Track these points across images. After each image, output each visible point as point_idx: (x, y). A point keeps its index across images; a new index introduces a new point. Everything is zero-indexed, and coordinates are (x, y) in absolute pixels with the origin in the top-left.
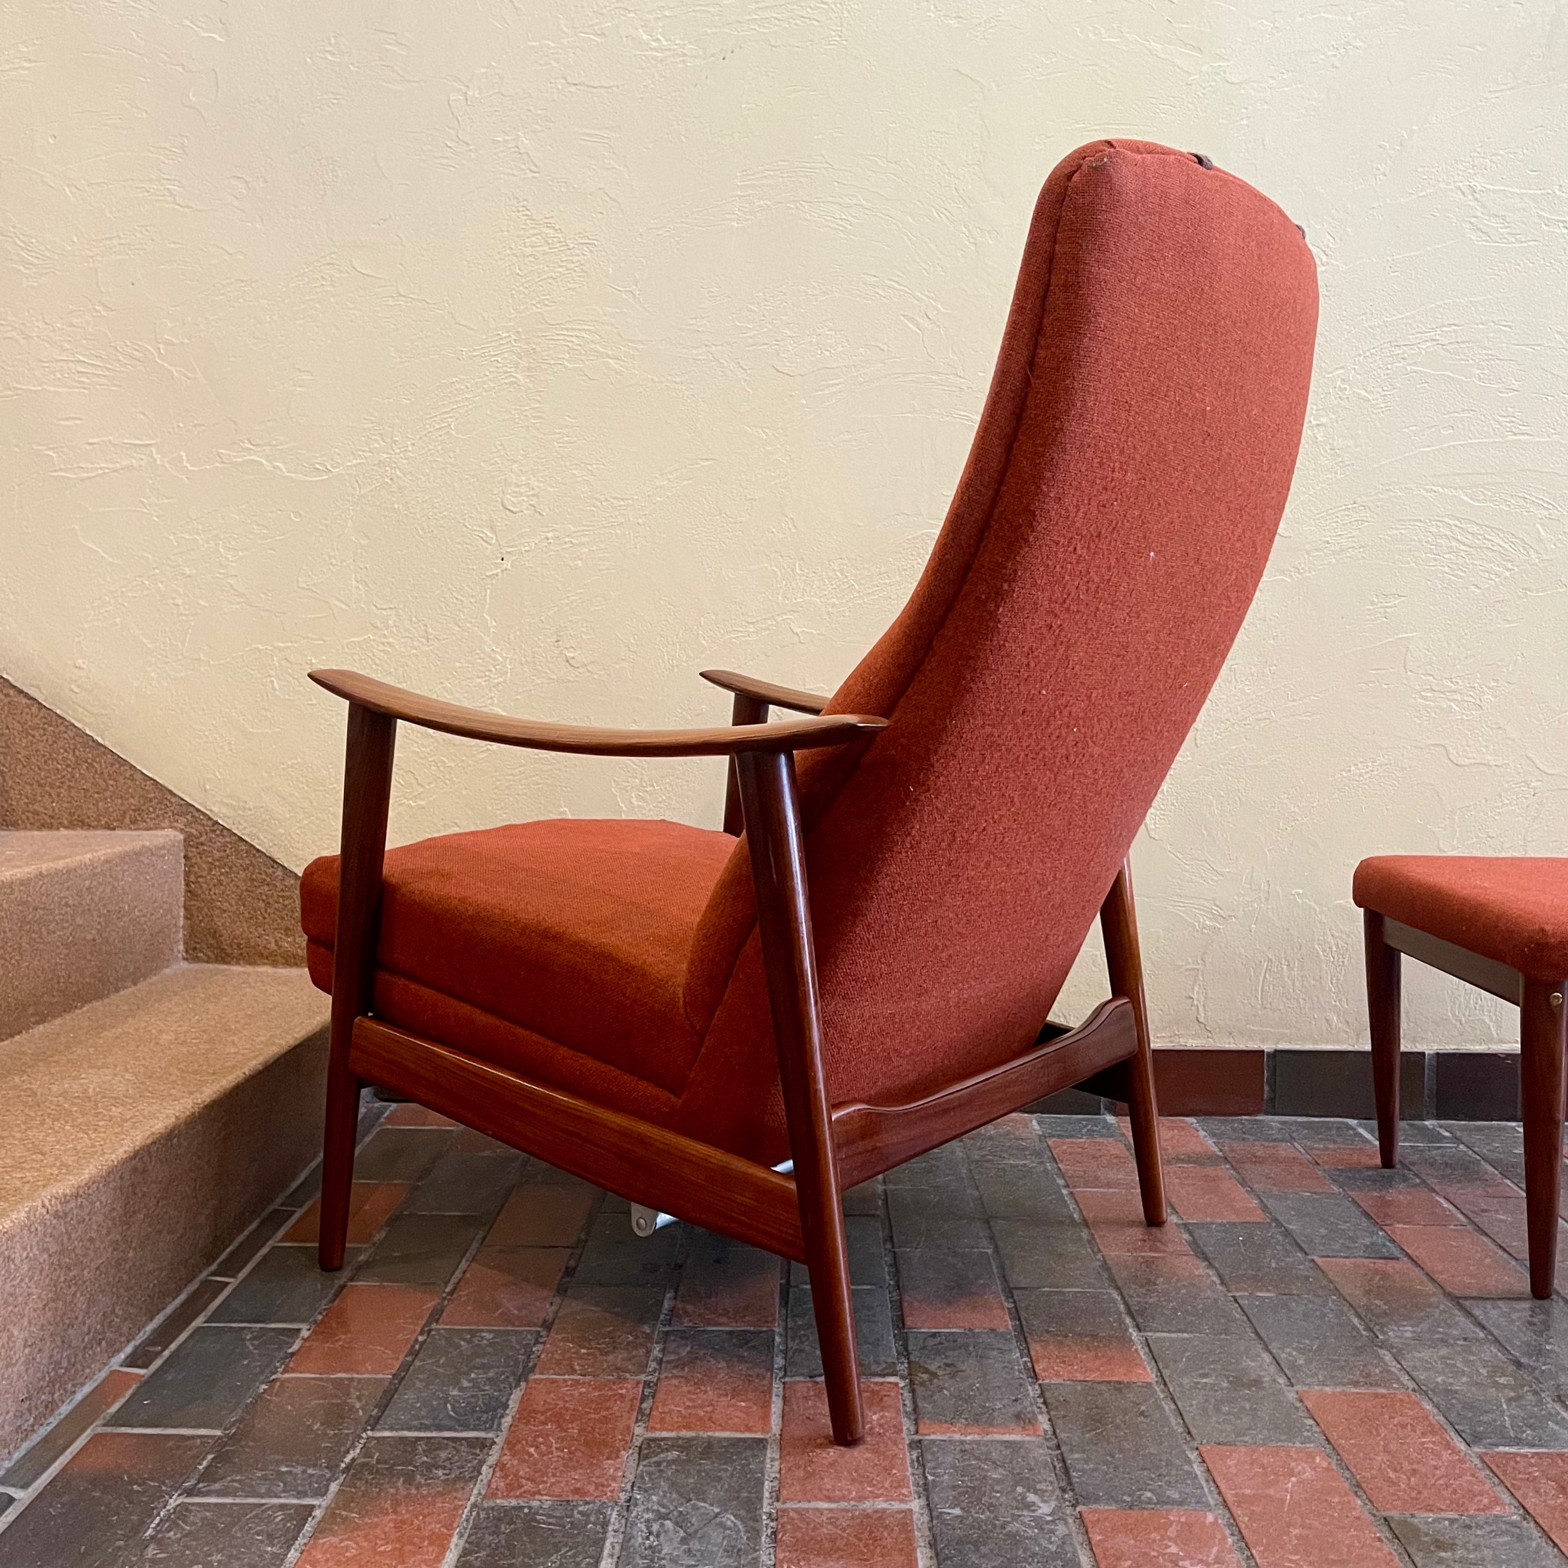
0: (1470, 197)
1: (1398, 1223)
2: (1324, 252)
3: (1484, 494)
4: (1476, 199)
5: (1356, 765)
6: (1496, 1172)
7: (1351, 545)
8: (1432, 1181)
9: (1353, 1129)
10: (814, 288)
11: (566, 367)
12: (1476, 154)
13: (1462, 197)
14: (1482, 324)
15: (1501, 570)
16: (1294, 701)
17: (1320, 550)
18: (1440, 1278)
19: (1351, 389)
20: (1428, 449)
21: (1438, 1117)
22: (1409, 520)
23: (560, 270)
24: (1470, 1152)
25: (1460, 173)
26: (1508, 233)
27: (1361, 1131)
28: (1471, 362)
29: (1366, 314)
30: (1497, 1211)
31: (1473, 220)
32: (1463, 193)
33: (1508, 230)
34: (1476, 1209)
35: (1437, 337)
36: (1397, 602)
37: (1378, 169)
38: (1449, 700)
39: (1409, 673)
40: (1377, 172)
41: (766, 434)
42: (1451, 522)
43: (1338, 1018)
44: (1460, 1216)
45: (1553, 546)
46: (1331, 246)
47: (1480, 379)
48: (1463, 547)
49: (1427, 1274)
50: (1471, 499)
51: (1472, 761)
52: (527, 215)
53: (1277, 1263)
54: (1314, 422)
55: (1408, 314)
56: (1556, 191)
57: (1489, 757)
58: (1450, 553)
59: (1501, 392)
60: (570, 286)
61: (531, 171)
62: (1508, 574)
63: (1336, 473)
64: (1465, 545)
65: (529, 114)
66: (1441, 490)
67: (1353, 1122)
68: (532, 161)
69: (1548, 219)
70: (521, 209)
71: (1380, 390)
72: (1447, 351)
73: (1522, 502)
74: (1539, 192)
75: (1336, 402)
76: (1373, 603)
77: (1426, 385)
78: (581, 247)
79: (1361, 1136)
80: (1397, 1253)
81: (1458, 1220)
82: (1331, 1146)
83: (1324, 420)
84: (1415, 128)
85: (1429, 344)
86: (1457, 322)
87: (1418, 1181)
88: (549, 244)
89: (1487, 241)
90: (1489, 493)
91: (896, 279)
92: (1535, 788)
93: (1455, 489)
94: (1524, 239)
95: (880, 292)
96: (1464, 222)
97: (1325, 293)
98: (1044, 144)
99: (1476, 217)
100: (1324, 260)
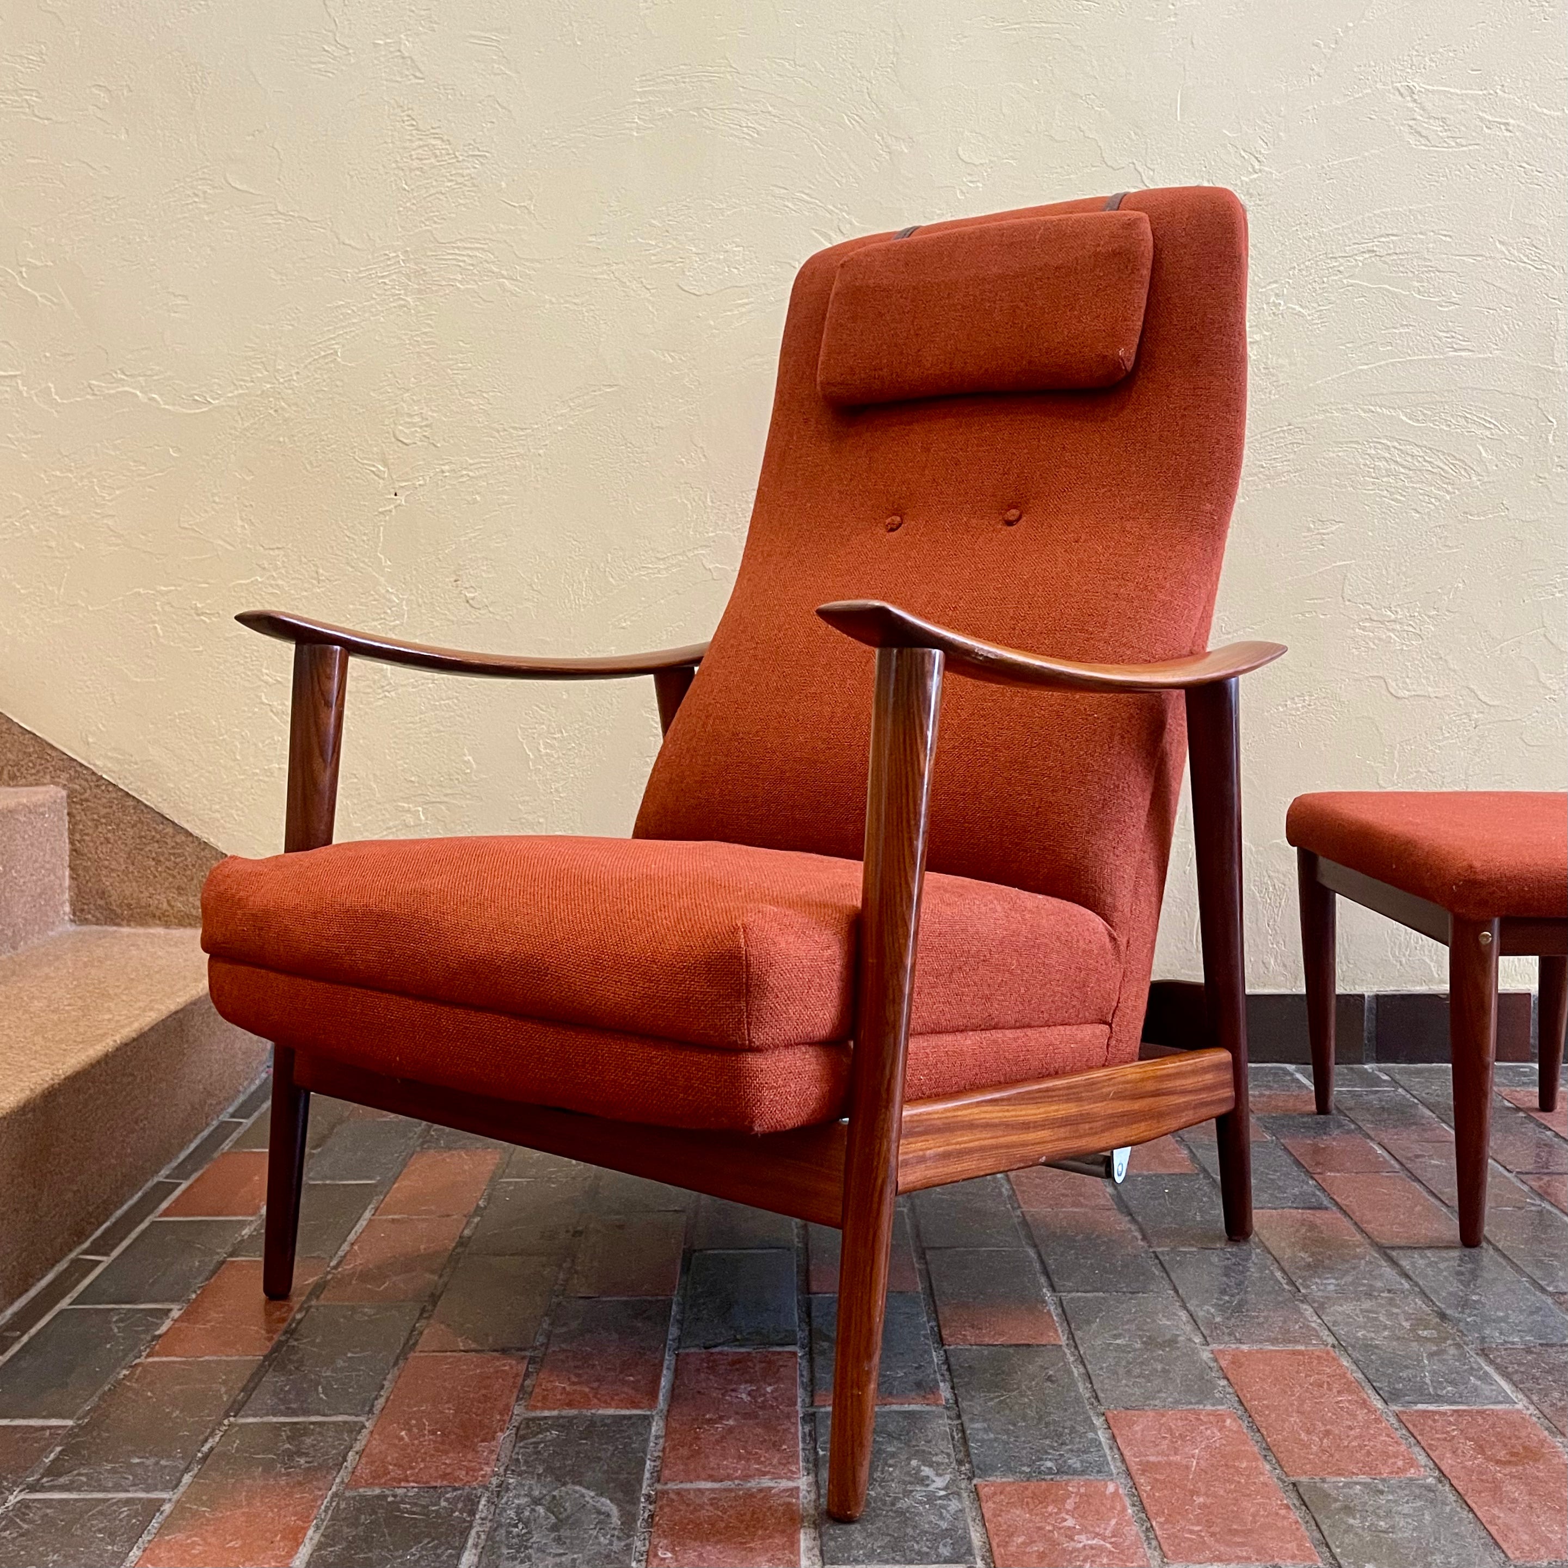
0: (1409, 98)
1: (1330, 1171)
2: (1256, 158)
3: (1424, 414)
4: (1415, 101)
5: (1293, 699)
6: (1434, 1116)
7: (1286, 468)
8: (1367, 1127)
9: (1292, 1075)
10: (720, 201)
11: (458, 288)
12: (1415, 53)
13: (1400, 98)
14: (1421, 233)
15: (1441, 493)
16: (1229, 633)
17: (1256, 475)
18: (1368, 1228)
19: (1285, 304)
20: (1365, 367)
21: (1378, 1061)
22: (1346, 443)
23: (450, 184)
24: (1409, 1096)
25: (1398, 73)
26: (1448, 137)
27: (1299, 1076)
28: (1410, 275)
29: (1300, 224)
30: (1431, 1157)
31: (1411, 123)
32: (1401, 95)
33: (1449, 134)
34: (1410, 1155)
35: (1375, 248)
36: (1334, 528)
37: (1312, 69)
38: (1388, 630)
39: (1347, 603)
40: (1311, 72)
41: (672, 357)
42: (1389, 443)
43: (1276, 961)
44: (1393, 1162)
45: (1495, 468)
46: (1263, 151)
47: (1419, 292)
48: (1402, 470)
49: (1356, 1223)
50: (1410, 419)
51: (1413, 693)
52: (413, 125)
53: (1202, 1217)
55: (1344, 224)
56: (1498, 91)
57: (1430, 689)
58: (1389, 476)
59: (1441, 306)
60: (462, 202)
61: (416, 77)
62: (1448, 497)
63: (1270, 393)
64: (1404, 467)
65: (411, 14)
66: (1379, 410)
67: (1291, 1067)
68: (416, 66)
69: (1489, 121)
70: (405, 118)
71: (1315, 305)
72: (1385, 263)
73: (1463, 422)
74: (1481, 93)
75: (1270, 319)
76: (1309, 530)
77: (1363, 299)
78: (470, 159)
79: (1298, 1081)
80: (1326, 1202)
81: (1392, 1166)
82: (1267, 1093)
83: (1257, 338)
84: (1351, 25)
85: (1367, 256)
86: (1395, 232)
87: (1353, 1126)
88: (437, 156)
89: (1426, 145)
90: (1429, 413)
91: (807, 191)
92: (1476, 720)
93: (1394, 409)
94: (1464, 143)
95: (790, 205)
96: (1403, 125)
97: (1258, 202)
98: (961, 44)
99: (1414, 119)
100: (1257, 167)
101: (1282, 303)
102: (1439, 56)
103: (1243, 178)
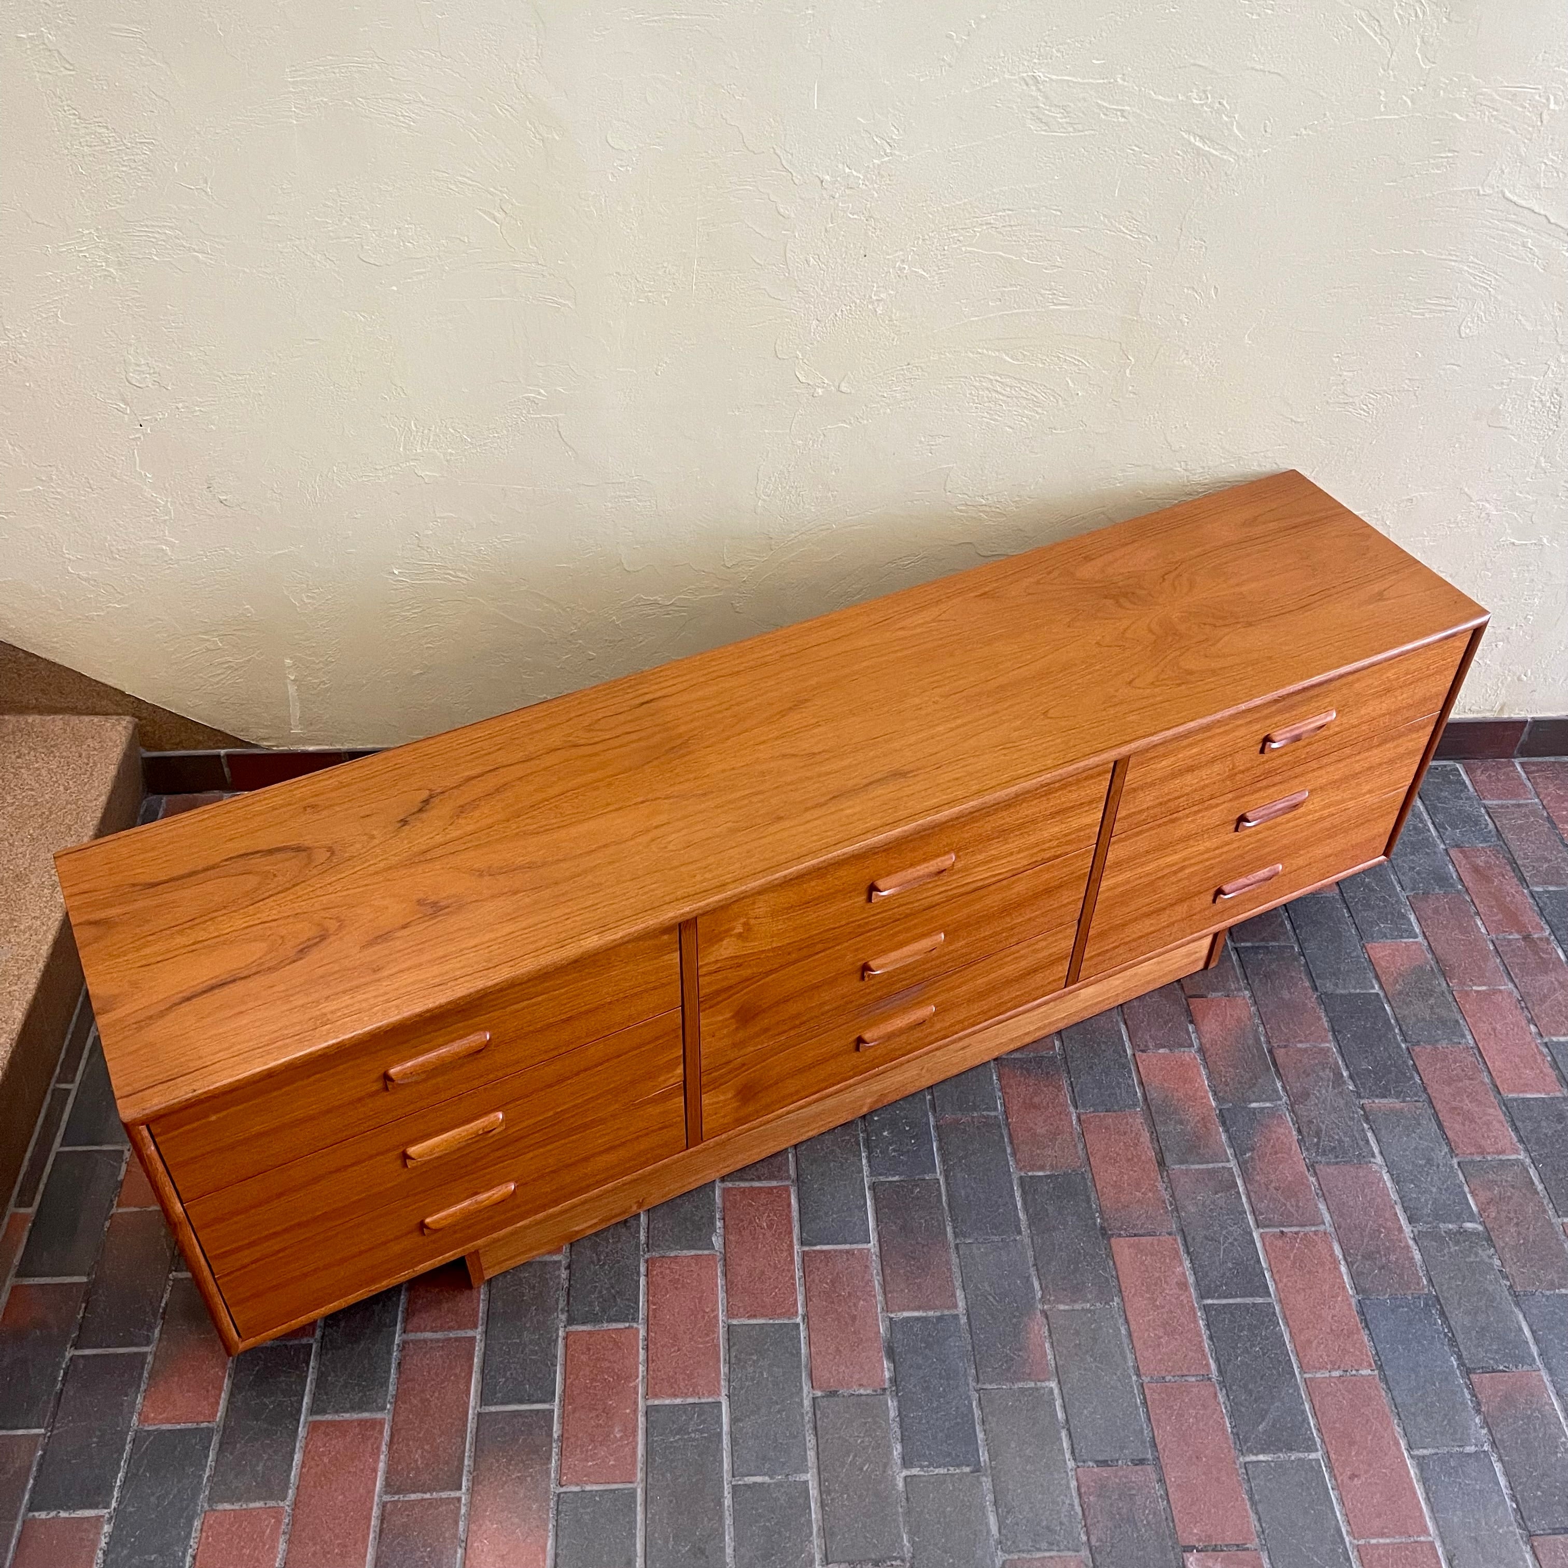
0: (1034, 88)
2: (888, 143)
3: (1024, 354)
4: (1039, 90)
7: (903, 400)
10: (386, 183)
11: (154, 260)
12: (1043, 44)
13: (1025, 87)
14: (1035, 209)
19: (910, 268)
20: (977, 317)
22: (956, 378)
23: (124, 169)
25: (1026, 63)
26: (1067, 123)
28: (1021, 243)
29: (926, 200)
31: (1034, 110)
32: (1027, 85)
33: (1068, 120)
35: (992, 221)
36: (941, 442)
37: (943, 60)
40: (942, 63)
41: (364, 317)
42: (992, 377)
46: (894, 136)
47: (1028, 258)
48: (1001, 397)
50: (1011, 359)
52: (74, 114)
54: (874, 298)
55: (966, 201)
56: (1118, 79)
58: (990, 401)
59: (1046, 269)
60: (140, 184)
61: (66, 69)
62: (1038, 417)
63: (893, 340)
64: (1003, 395)
65: (47, 7)
66: (985, 351)
68: (65, 59)
69: (1107, 108)
70: (66, 108)
72: (1001, 233)
73: (1055, 361)
74: (1102, 81)
76: (921, 441)
77: (978, 263)
78: (139, 146)
83: (883, 296)
84: (984, 17)
85: (984, 227)
86: (1010, 207)
88: (105, 144)
89: (1045, 131)
90: (1028, 354)
91: (468, 175)
93: (999, 349)
94: (1081, 129)
95: (453, 187)
96: (1026, 112)
97: (888, 182)
98: (603, 36)
99: (1037, 107)
100: (888, 151)
101: (907, 267)
102: (1066, 46)
103: (875, 161)
